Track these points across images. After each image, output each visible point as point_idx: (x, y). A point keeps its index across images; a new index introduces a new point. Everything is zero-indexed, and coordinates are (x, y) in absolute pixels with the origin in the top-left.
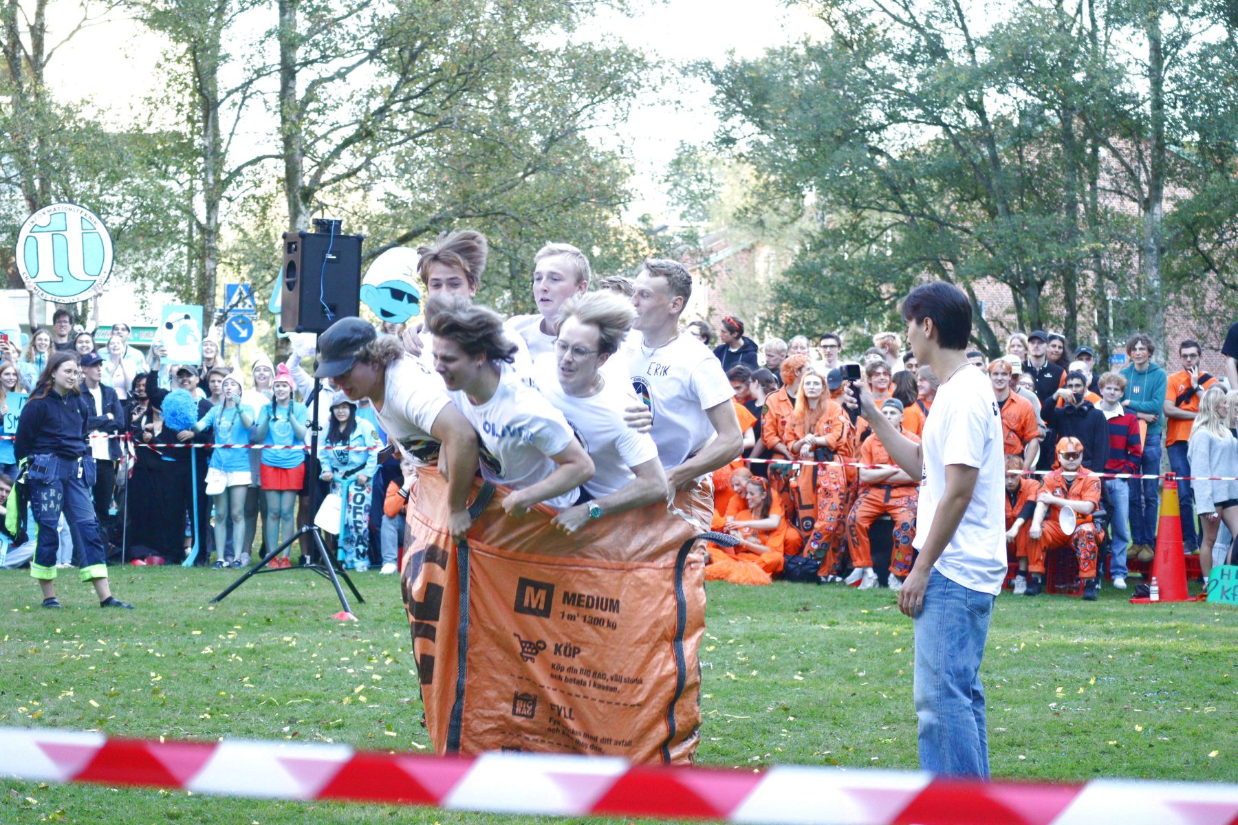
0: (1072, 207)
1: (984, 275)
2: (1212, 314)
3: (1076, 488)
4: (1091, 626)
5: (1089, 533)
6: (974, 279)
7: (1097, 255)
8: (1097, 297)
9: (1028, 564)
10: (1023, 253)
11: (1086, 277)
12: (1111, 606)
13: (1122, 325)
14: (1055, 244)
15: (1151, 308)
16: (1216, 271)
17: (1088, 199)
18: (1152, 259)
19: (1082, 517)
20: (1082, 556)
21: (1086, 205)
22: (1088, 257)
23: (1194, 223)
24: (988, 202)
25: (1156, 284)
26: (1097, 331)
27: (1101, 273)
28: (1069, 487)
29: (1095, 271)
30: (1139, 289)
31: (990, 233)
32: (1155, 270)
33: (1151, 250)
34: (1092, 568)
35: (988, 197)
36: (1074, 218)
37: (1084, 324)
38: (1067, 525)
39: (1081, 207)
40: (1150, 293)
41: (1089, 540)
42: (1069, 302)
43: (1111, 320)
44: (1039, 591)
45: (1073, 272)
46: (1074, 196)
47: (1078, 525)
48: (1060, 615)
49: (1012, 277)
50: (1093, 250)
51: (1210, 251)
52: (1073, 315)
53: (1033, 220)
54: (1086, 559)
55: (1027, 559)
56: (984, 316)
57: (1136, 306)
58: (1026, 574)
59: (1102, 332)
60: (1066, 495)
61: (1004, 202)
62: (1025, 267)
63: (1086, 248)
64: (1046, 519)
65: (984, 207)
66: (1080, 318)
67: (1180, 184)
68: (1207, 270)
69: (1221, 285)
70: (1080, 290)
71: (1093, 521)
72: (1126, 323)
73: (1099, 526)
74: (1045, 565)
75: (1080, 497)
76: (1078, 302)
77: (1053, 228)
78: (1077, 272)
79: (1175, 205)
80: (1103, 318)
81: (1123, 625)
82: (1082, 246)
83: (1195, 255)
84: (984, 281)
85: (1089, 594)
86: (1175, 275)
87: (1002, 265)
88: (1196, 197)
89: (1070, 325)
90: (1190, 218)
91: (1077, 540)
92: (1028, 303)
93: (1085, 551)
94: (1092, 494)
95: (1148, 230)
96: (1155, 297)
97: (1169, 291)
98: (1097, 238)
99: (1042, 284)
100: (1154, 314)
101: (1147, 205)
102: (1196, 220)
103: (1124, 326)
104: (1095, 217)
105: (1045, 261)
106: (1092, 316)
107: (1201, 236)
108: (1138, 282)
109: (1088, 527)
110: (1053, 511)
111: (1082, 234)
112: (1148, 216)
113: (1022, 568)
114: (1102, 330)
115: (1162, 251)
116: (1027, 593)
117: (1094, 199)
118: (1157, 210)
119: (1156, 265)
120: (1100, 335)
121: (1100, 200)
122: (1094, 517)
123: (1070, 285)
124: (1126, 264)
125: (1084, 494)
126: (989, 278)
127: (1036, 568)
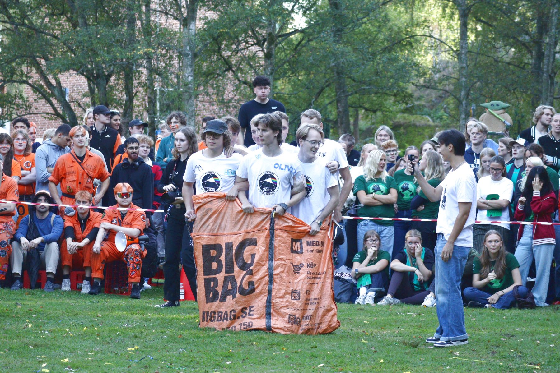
0: (132, 22)
1: (67, 70)
2: (230, 101)
3: (128, 219)
4: (135, 316)
5: (136, 251)
6: (60, 72)
7: (149, 57)
8: (148, 88)
9: (91, 272)
10: (96, 54)
11: (140, 73)
12: (149, 303)
13: (165, 107)
14: (119, 48)
15: (186, 96)
16: (233, 71)
17: (144, 17)
18: (188, 61)
19: (131, 239)
20: (131, 267)
21: (142, 21)
22: (142, 58)
23: (218, 37)
24: (72, 17)
25: (190, 78)
26: (148, 111)
27: (152, 70)
28: (123, 218)
29: (147, 68)
30: (178, 82)
31: (72, 39)
32: (190, 69)
33: (187, 55)
34: (138, 276)
35: (72, 13)
36: (133, 30)
37: (138, 106)
38: (120, 245)
39: (138, 23)
40: (186, 85)
41: (136, 256)
42: (128, 89)
43: (158, 104)
44: (100, 292)
45: (131, 69)
46: (134, 15)
47: (128, 245)
48: (113, 308)
49: (88, 71)
50: (145, 53)
51: (229, 57)
52: (130, 99)
53: (103, 30)
54: (134, 269)
55: (90, 268)
56: (67, 99)
57: (176, 94)
58: (90, 280)
59: (151, 112)
60: (121, 223)
61: (83, 17)
62: (97, 64)
63: (141, 52)
64: (105, 240)
65: (69, 20)
66: (136, 102)
67: (209, 9)
68: (227, 70)
69: (237, 82)
70: (135, 82)
71: (139, 243)
72: (168, 106)
73: (143, 247)
74: (104, 273)
75: (130, 225)
76: (134, 91)
77: (118, 37)
78: (134, 68)
79: (205, 23)
80: (152, 102)
81: (158, 316)
82: (139, 50)
83: (218, 59)
84: (67, 74)
85: (135, 294)
86: (204, 74)
87: (80, 62)
88: (221, 18)
89: (128, 107)
90: (216, 33)
91: (127, 255)
92: (98, 90)
93: (132, 263)
94: (139, 223)
95: (185, 40)
96: (189, 88)
97: (199, 85)
98: (149, 45)
99: (110, 76)
100: (188, 101)
101: (185, 22)
102: (221, 34)
103: (167, 108)
104: (148, 30)
105: (111, 61)
106: (144, 100)
107: (223, 46)
108: (178, 76)
109: (135, 247)
110: (111, 235)
111: (139, 41)
112: (186, 30)
113: (87, 275)
114: (151, 111)
115: (195, 55)
116: (90, 293)
117: (148, 17)
118: (192, 26)
119: (191, 66)
120: (150, 114)
121: (152, 18)
122: (140, 240)
123: (129, 78)
124: (169, 65)
125: (133, 224)
126: (71, 71)
127: (97, 275)
